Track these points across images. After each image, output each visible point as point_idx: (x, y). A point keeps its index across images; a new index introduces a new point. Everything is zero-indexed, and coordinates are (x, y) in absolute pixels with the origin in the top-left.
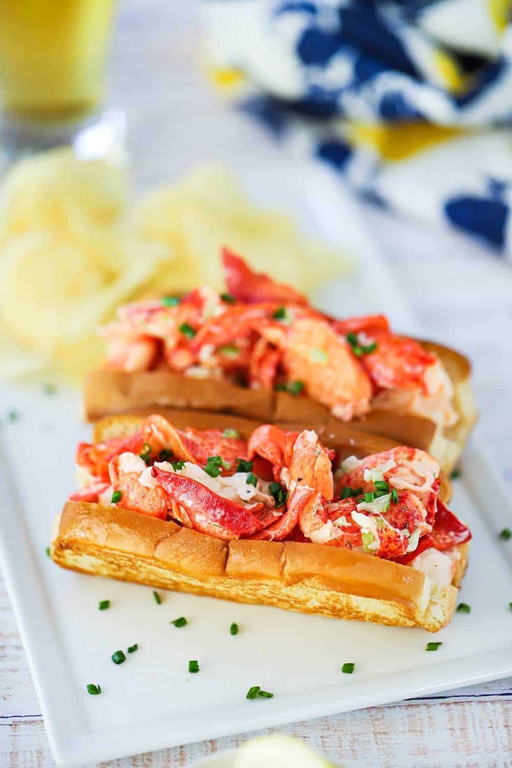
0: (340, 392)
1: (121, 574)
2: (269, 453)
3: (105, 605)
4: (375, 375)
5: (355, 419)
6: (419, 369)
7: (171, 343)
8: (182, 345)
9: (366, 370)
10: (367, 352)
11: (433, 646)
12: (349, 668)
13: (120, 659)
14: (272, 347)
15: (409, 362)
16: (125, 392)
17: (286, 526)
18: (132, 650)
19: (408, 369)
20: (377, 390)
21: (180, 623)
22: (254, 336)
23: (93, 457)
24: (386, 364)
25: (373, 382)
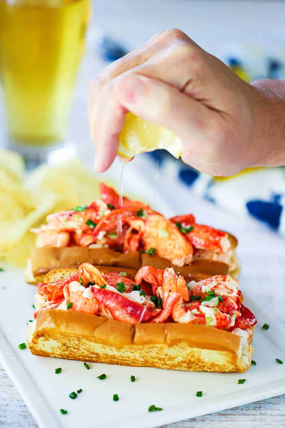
0: (176, 252)
1: (67, 353)
2: (150, 279)
3: (58, 371)
4: (194, 243)
5: (186, 265)
6: (217, 239)
7: (79, 232)
8: (85, 233)
9: (189, 240)
10: (188, 231)
11: (241, 382)
12: (199, 394)
13: (74, 396)
14: (135, 232)
15: (211, 235)
16: (58, 258)
17: (165, 315)
18: (80, 391)
19: (211, 238)
20: (195, 250)
21: (103, 377)
22: (126, 225)
24: (199, 237)
25: (193, 246)
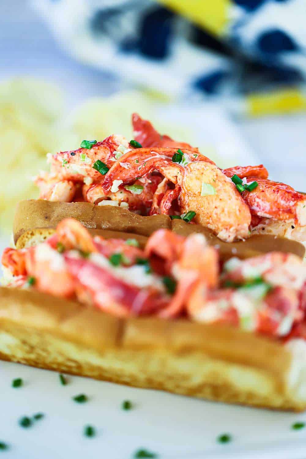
0: (224, 218)
1: (33, 356)
2: (163, 250)
3: (17, 383)
4: (255, 207)
5: (237, 241)
6: (292, 203)
7: (88, 181)
8: (95, 183)
9: (249, 204)
10: (249, 190)
11: (298, 426)
12: (224, 439)
13: (26, 423)
14: (171, 185)
15: (283, 197)
16: (47, 218)
17: (175, 306)
18: (38, 417)
19: (282, 202)
20: (256, 220)
21: (81, 399)
22: (157, 176)
23: (16, 258)
24: (265, 199)
25: (253, 212)
